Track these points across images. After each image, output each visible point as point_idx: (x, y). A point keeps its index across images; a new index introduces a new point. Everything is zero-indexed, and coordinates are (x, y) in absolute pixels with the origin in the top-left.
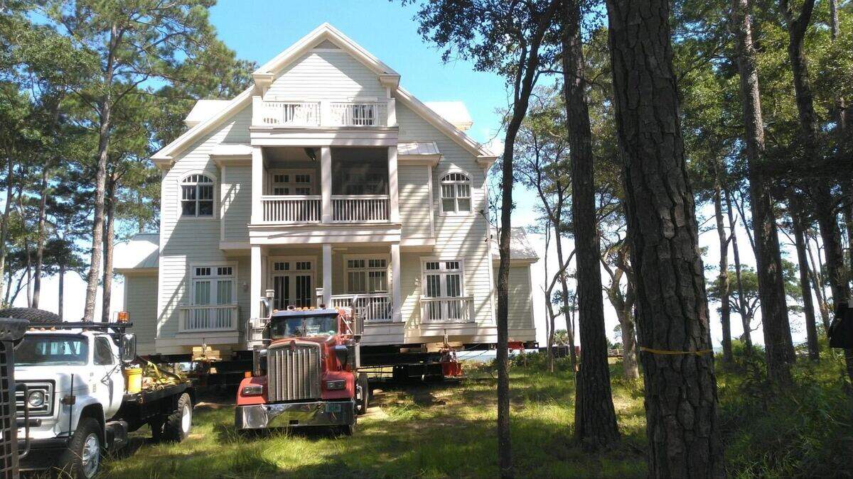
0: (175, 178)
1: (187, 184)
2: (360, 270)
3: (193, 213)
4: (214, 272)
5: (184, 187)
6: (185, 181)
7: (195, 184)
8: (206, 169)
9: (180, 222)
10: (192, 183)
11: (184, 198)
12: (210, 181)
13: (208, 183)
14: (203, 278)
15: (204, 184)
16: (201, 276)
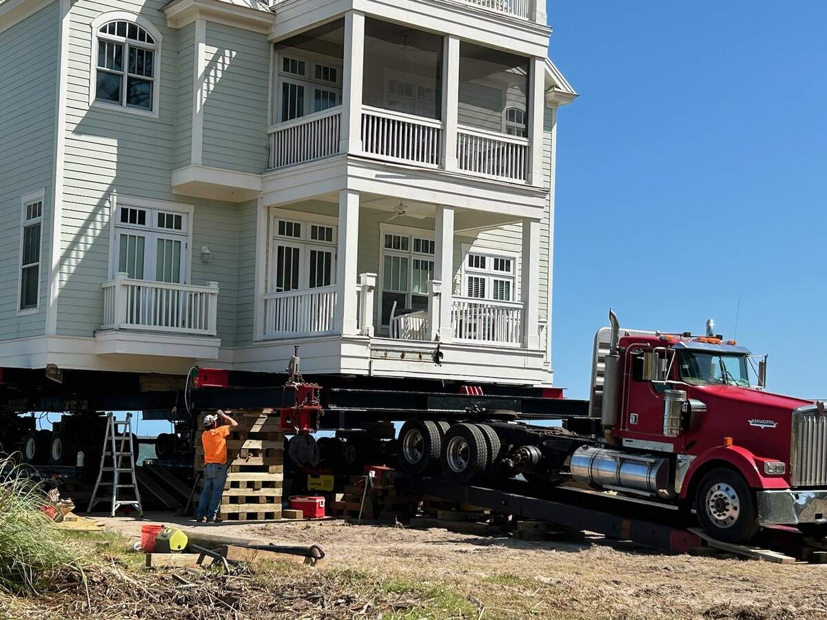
0: (88, 21)
1: (107, 36)
2: (400, 253)
3: (115, 97)
4: (152, 219)
5: (102, 42)
6: (103, 30)
7: (122, 39)
8: (141, 14)
9: (92, 110)
10: (116, 38)
11: (101, 63)
12: (150, 40)
13: (145, 44)
14: (133, 229)
15: (137, 43)
16: (128, 224)
